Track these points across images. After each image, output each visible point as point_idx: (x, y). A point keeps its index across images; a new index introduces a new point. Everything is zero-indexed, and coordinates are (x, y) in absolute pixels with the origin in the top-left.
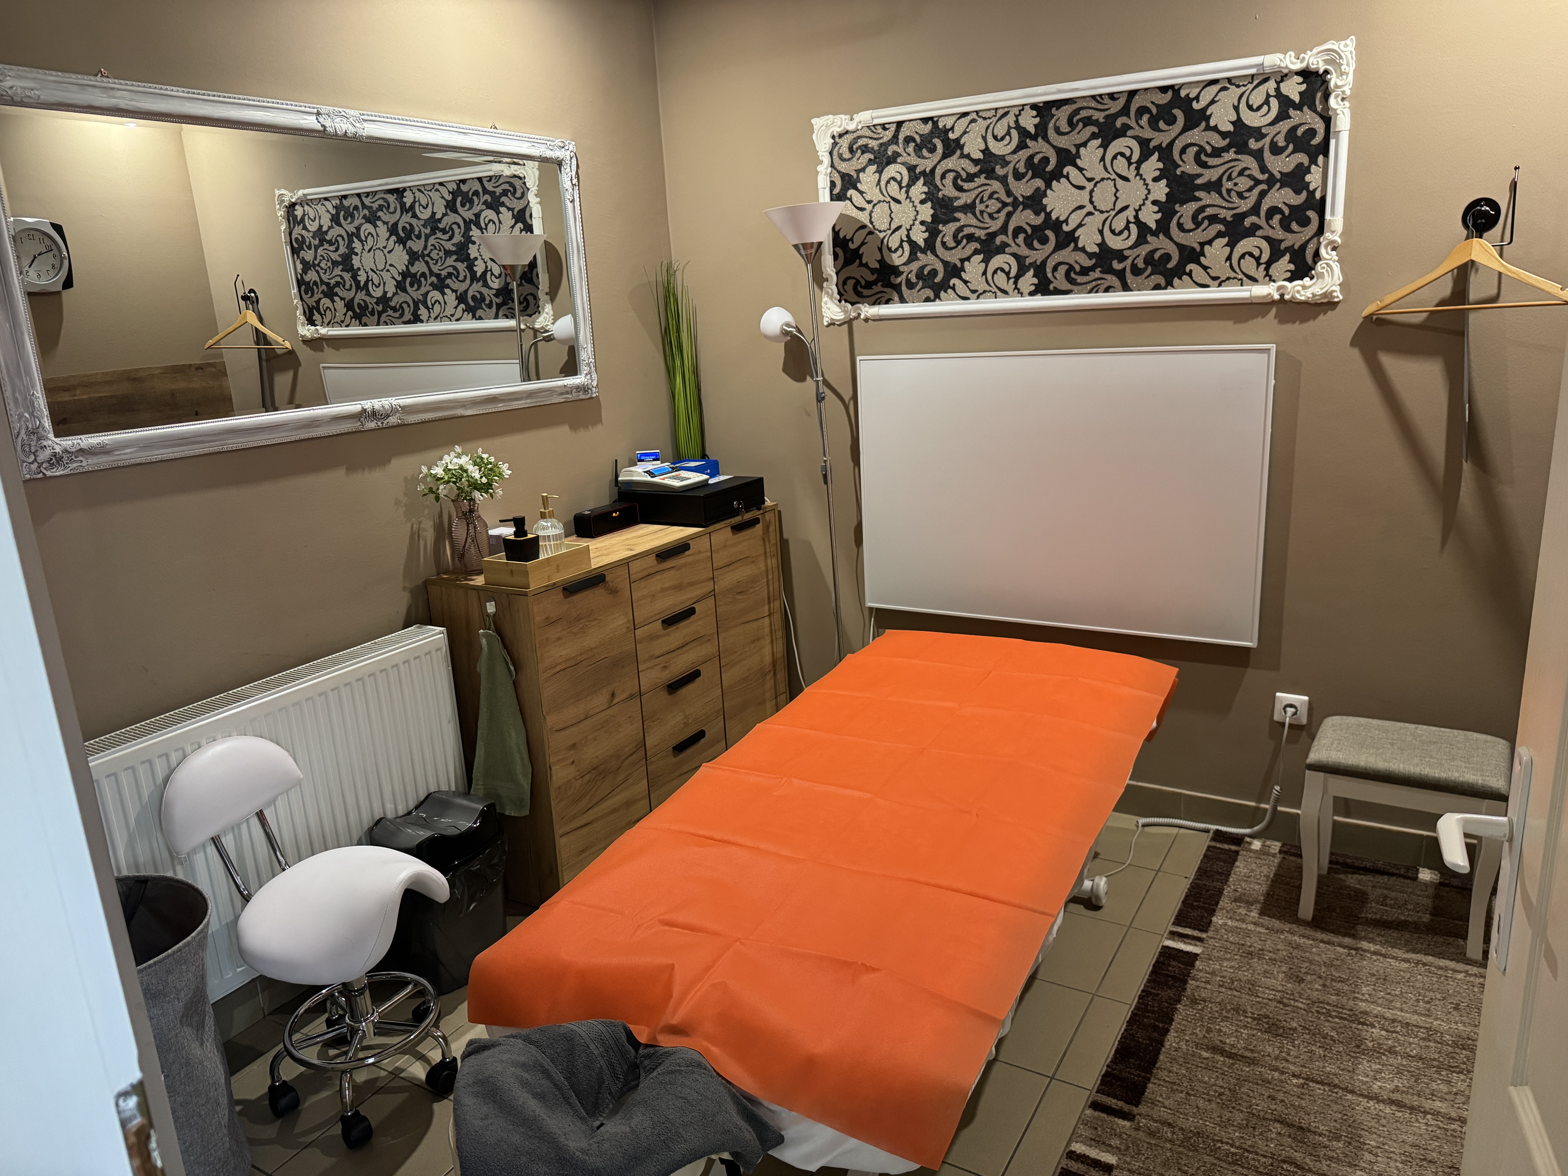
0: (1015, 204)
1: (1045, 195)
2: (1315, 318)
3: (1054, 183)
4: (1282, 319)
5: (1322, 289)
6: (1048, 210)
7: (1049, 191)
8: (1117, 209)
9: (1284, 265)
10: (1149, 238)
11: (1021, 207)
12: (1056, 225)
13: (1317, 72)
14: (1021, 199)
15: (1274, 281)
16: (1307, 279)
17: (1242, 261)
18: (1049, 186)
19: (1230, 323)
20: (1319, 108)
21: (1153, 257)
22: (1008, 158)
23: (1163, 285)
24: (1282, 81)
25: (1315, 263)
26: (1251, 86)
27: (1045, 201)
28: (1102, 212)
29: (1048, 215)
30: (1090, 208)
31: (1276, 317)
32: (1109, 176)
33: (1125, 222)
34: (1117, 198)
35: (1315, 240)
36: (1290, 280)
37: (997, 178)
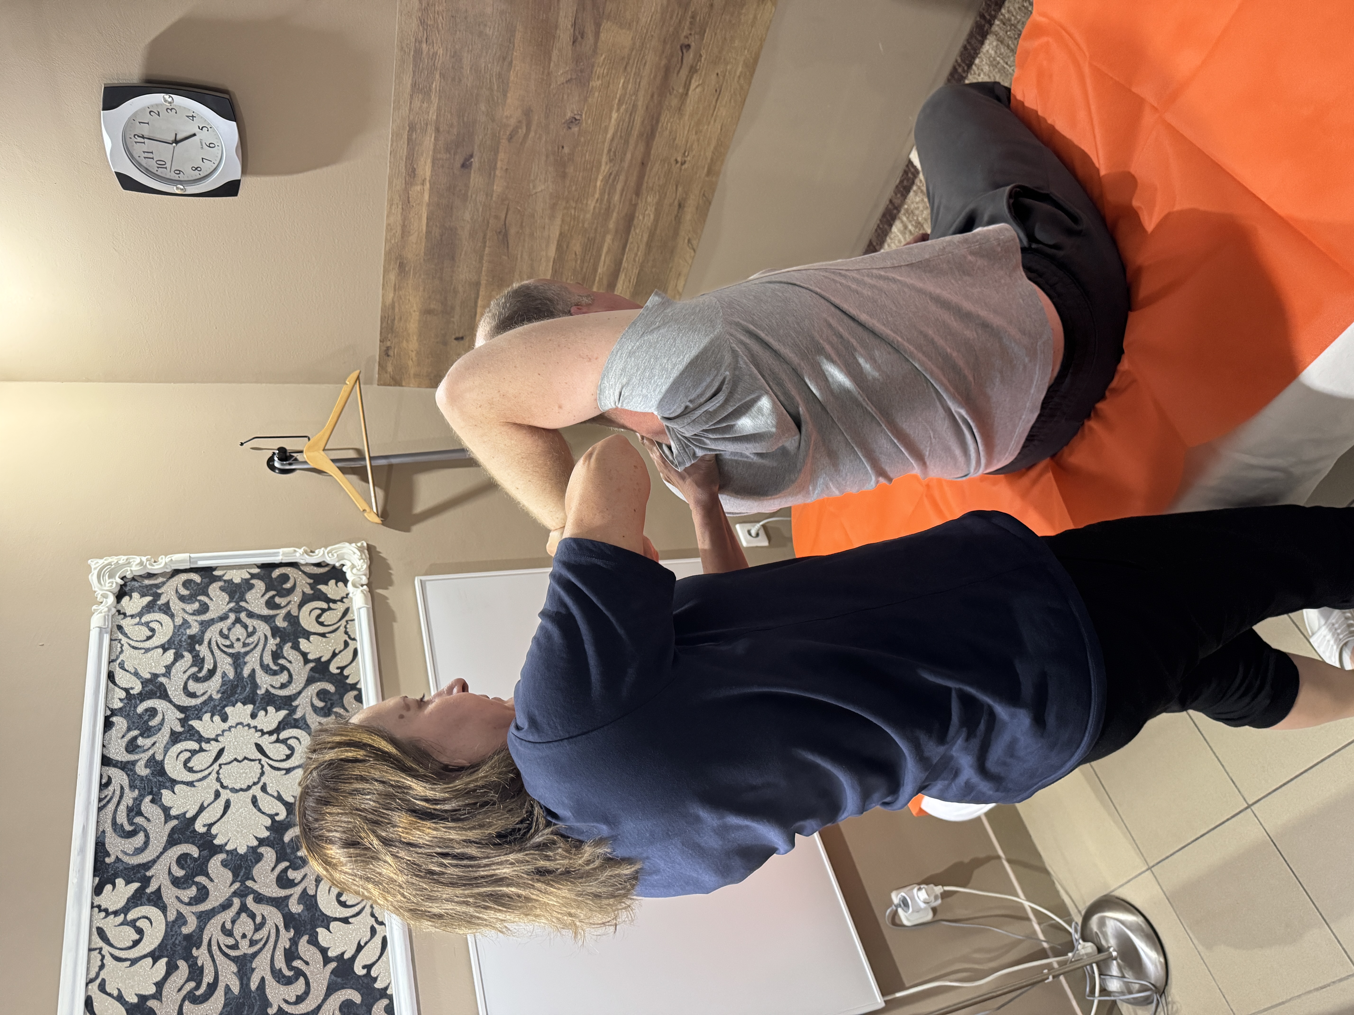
0: (242, 893)
1: (233, 852)
2: (384, 559)
3: (217, 842)
4: (388, 582)
5: (354, 553)
6: (255, 843)
7: (228, 848)
8: (260, 756)
9: (330, 589)
10: (298, 715)
11: (249, 883)
12: (278, 828)
13: (121, 586)
14: (237, 885)
15: (347, 594)
16: (344, 569)
17: (325, 623)
18: (220, 849)
19: (395, 625)
20: (160, 580)
21: (322, 708)
22: (172, 916)
23: (355, 693)
24: (125, 614)
25: (328, 565)
26: (124, 640)
27: (242, 850)
28: (262, 773)
29: (262, 842)
30: (256, 790)
31: (387, 589)
32: (214, 772)
33: (278, 745)
34: (245, 758)
35: (302, 568)
36: (345, 582)
37: (201, 929)
